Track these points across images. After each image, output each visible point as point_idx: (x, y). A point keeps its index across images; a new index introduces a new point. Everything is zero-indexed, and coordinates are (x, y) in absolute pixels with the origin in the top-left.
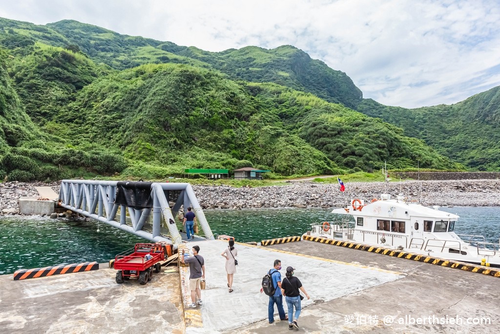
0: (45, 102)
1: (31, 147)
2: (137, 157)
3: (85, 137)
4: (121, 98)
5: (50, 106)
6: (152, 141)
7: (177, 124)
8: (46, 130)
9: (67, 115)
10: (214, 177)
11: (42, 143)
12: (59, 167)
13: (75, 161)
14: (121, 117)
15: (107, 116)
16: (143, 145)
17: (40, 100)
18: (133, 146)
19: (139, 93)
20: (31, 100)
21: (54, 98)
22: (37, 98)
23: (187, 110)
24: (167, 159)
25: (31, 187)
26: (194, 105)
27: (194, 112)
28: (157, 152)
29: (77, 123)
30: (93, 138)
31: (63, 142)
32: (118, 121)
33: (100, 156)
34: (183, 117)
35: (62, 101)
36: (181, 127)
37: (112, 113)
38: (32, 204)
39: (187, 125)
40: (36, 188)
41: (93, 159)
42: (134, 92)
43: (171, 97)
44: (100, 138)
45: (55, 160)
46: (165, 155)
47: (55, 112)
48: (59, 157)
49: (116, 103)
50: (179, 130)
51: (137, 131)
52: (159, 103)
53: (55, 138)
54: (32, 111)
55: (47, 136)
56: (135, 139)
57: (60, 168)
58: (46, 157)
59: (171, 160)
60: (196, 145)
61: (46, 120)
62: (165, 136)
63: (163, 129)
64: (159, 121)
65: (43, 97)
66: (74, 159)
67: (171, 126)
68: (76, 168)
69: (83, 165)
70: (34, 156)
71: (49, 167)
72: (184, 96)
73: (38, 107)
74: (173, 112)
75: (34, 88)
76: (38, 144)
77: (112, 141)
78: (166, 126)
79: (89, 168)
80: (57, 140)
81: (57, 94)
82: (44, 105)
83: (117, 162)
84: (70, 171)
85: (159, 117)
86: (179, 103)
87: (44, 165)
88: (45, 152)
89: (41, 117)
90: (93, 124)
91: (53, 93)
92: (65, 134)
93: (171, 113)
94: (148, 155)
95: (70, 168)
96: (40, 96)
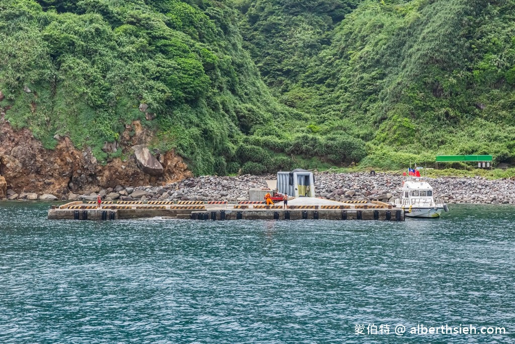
0: (288, 53)
1: (263, 135)
2: (390, 139)
3: (335, 111)
4: (385, 44)
5: (295, 58)
6: (412, 115)
7: (452, 86)
8: (287, 101)
9: (317, 72)
10: (482, 165)
11: (274, 129)
12: (291, 157)
13: (308, 150)
14: (383, 76)
15: (364, 75)
16: (400, 122)
17: (281, 50)
18: (387, 124)
19: (409, 34)
20: (270, 51)
21: (301, 44)
22: (277, 46)
23: (471, 60)
24: (432, 140)
25: (261, 180)
26: (483, 51)
27: (481, 64)
28: (418, 130)
29: (329, 86)
30: (345, 111)
31: (306, 120)
32: (379, 82)
33: (335, 142)
34: (462, 74)
35: (312, 48)
36: (459, 90)
37: (372, 69)
38: (258, 193)
39: (469, 85)
40: (267, 181)
41: (328, 147)
42: (403, 33)
43: (446, 43)
44: (354, 110)
45: (287, 149)
46: (429, 135)
47: (301, 67)
48: (291, 145)
49: (377, 53)
50: (457, 94)
51: (394, 101)
52: (426, 55)
53: (297, 114)
54: (271, 70)
55: (287, 113)
56: (390, 114)
57: (293, 158)
58: (278, 146)
59: (439, 142)
60: (481, 117)
61: (289, 82)
62: (433, 105)
63: (431, 95)
64: (425, 83)
65: (285, 43)
66: (306, 147)
67: (442, 89)
68: (310, 158)
69: (316, 154)
70: (266, 145)
71: (282, 157)
72: (468, 36)
73: (279, 62)
74: (447, 66)
75: (273, 31)
76: (270, 131)
77: (368, 114)
78: (436, 90)
79: (323, 158)
80: (299, 117)
81: (303, 37)
82: (287, 58)
83: (355, 148)
84: (303, 161)
85: (425, 77)
86: (457, 52)
87: (276, 155)
88: (277, 140)
89: (283, 78)
90: (346, 89)
91: (299, 35)
92: (310, 106)
93: (443, 69)
94: (405, 137)
95: (303, 159)
96: (281, 43)
